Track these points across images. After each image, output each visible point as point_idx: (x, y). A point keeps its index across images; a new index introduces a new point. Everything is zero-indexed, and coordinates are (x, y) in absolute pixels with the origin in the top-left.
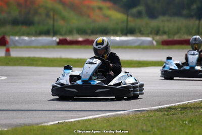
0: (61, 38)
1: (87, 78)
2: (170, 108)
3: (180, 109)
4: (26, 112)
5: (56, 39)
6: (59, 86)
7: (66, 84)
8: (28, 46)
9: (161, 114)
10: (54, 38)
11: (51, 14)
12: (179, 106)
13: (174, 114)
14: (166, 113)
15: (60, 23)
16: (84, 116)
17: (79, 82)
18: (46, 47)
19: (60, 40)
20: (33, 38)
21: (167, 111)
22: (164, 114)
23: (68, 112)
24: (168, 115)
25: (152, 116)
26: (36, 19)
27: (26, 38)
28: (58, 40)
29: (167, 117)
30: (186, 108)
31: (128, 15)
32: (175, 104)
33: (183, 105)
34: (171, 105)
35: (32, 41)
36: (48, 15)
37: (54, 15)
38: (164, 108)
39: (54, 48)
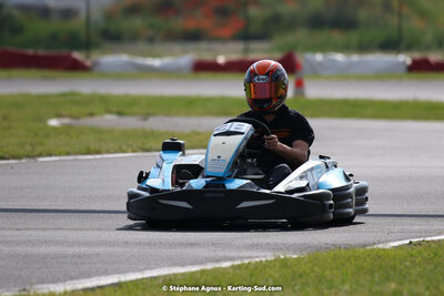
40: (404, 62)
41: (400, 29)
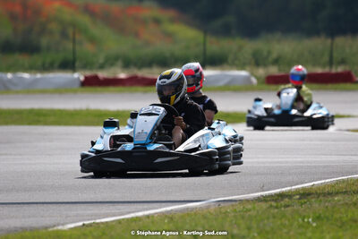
0: (89, 73)
1: (143, 140)
2: (282, 196)
3: (298, 197)
4: (26, 207)
5: (79, 76)
6: (93, 155)
8: (30, 90)
9: (264, 205)
10: (76, 75)
11: (70, 31)
12: (297, 192)
13: (288, 206)
14: (274, 204)
15: (87, 49)
16: (129, 213)
18: (61, 90)
19: (86, 78)
20: (39, 76)
21: (276, 201)
22: (271, 206)
23: (100, 206)
24: (277, 207)
25: (250, 210)
26: (44, 41)
27: (26, 76)
28: (82, 78)
29: (276, 210)
30: (309, 194)
31: (205, 32)
32: (289, 188)
33: (303, 188)
34: (284, 189)
35: (36, 81)
36: (64, 35)
37: (74, 34)
38: (271, 196)
39: (75, 92)
40: (79, 78)
41: (74, 53)
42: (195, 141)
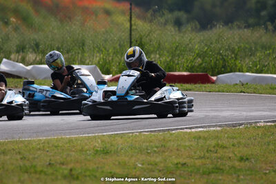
1: (123, 93)
6: (90, 103)
7: (98, 101)
17: (114, 98)
42: (161, 94)
